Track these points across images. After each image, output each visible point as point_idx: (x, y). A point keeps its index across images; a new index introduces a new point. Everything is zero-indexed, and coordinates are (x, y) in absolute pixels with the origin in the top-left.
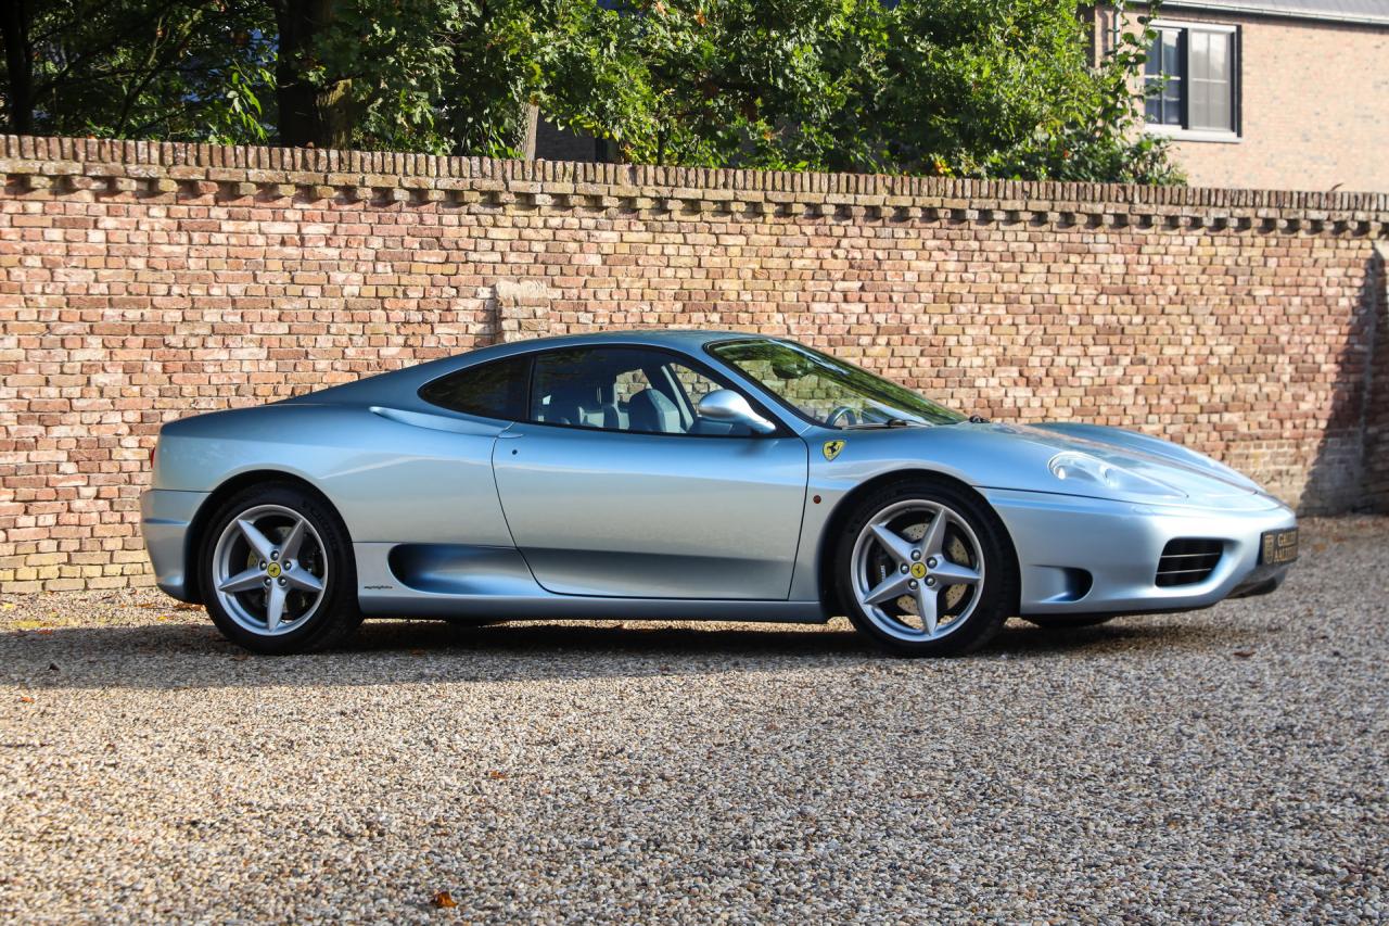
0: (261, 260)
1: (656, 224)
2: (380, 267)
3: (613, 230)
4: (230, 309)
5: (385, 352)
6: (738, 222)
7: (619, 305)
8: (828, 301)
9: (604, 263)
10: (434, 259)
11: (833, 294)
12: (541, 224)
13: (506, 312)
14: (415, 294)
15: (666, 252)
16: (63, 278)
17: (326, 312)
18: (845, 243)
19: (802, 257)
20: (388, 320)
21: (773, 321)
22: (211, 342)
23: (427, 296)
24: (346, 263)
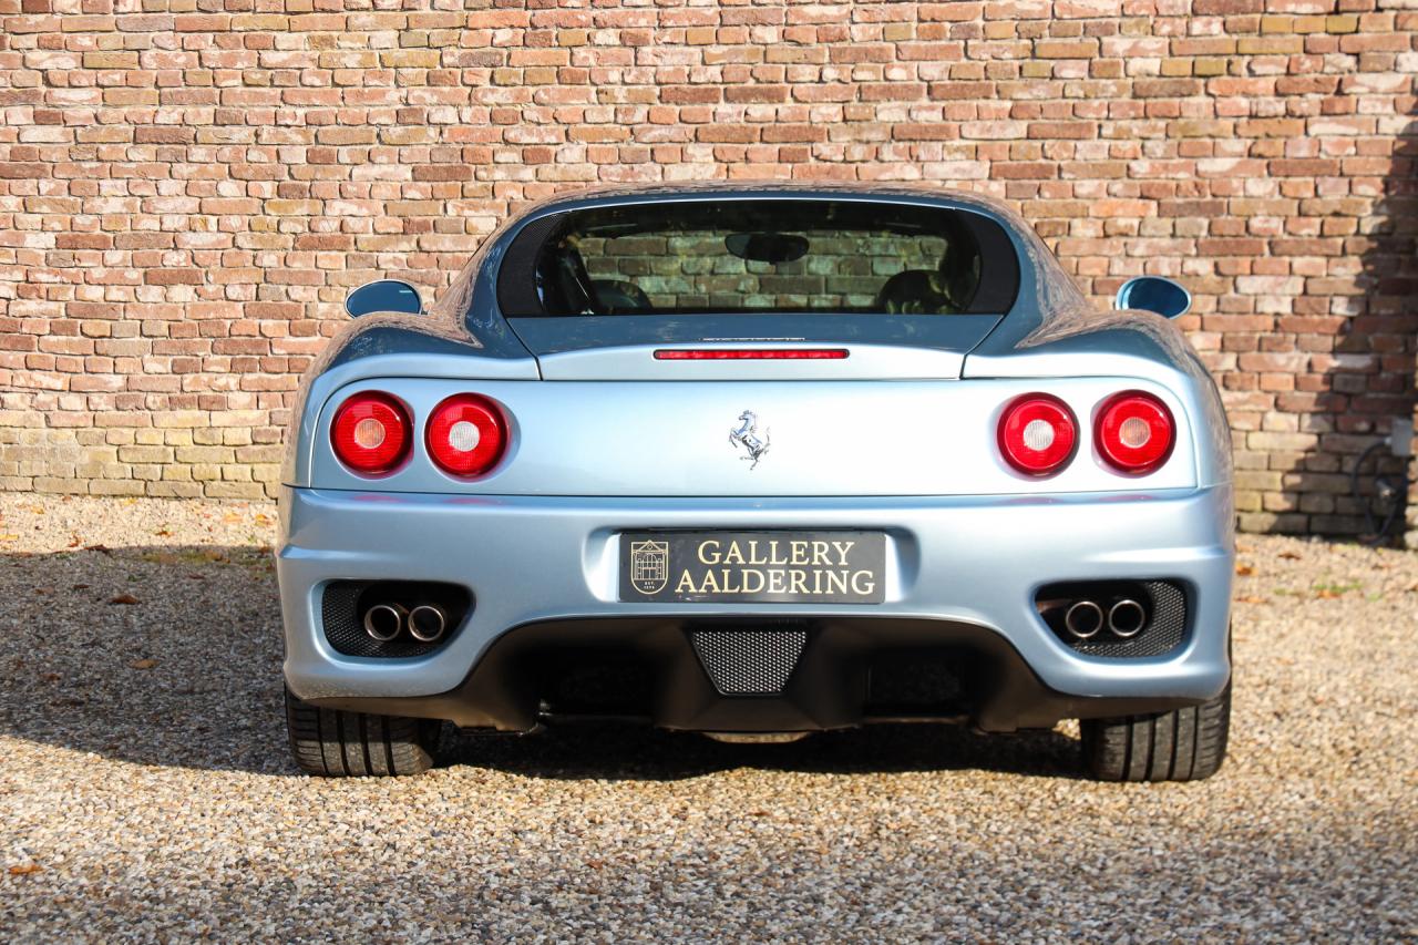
0: (980, 22)
2: (1198, 26)
4: (925, 101)
5: (1205, 165)
14: (1271, 69)
16: (650, 59)
17: (1096, 103)
20: (1217, 114)
22: (887, 153)
23: (1293, 70)
24: (1134, 20)
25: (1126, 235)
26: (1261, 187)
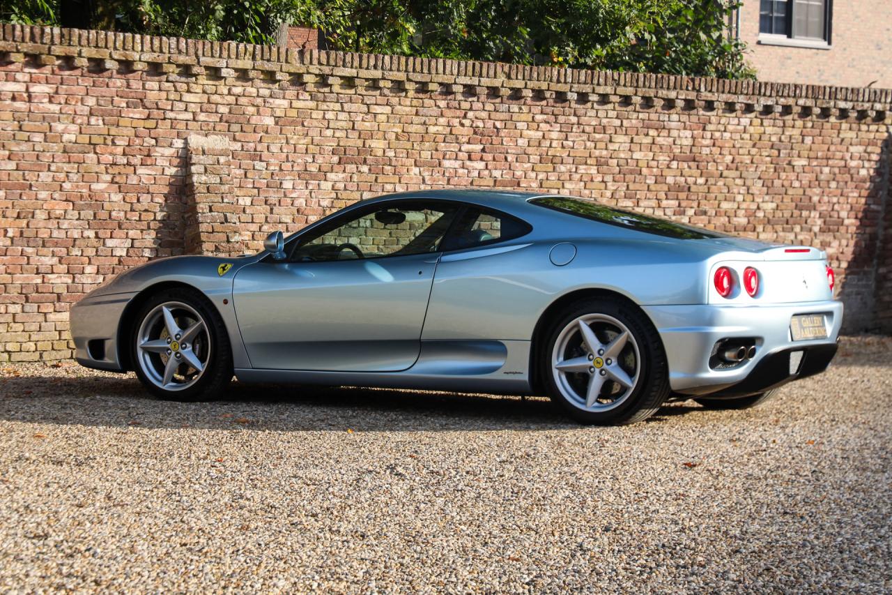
1: (319, 95)
2: (93, 120)
3: (284, 98)
5: (95, 186)
6: (385, 96)
7: (287, 156)
8: (456, 159)
9: (277, 123)
10: (137, 116)
11: (460, 154)
12: (226, 92)
13: (195, 159)
14: (122, 142)
15: (327, 116)
17: (48, 154)
18: (470, 114)
19: (436, 124)
20: (99, 162)
21: (412, 173)
23: (131, 144)
24: (65, 116)
25: (59, 218)
26: (116, 197)
